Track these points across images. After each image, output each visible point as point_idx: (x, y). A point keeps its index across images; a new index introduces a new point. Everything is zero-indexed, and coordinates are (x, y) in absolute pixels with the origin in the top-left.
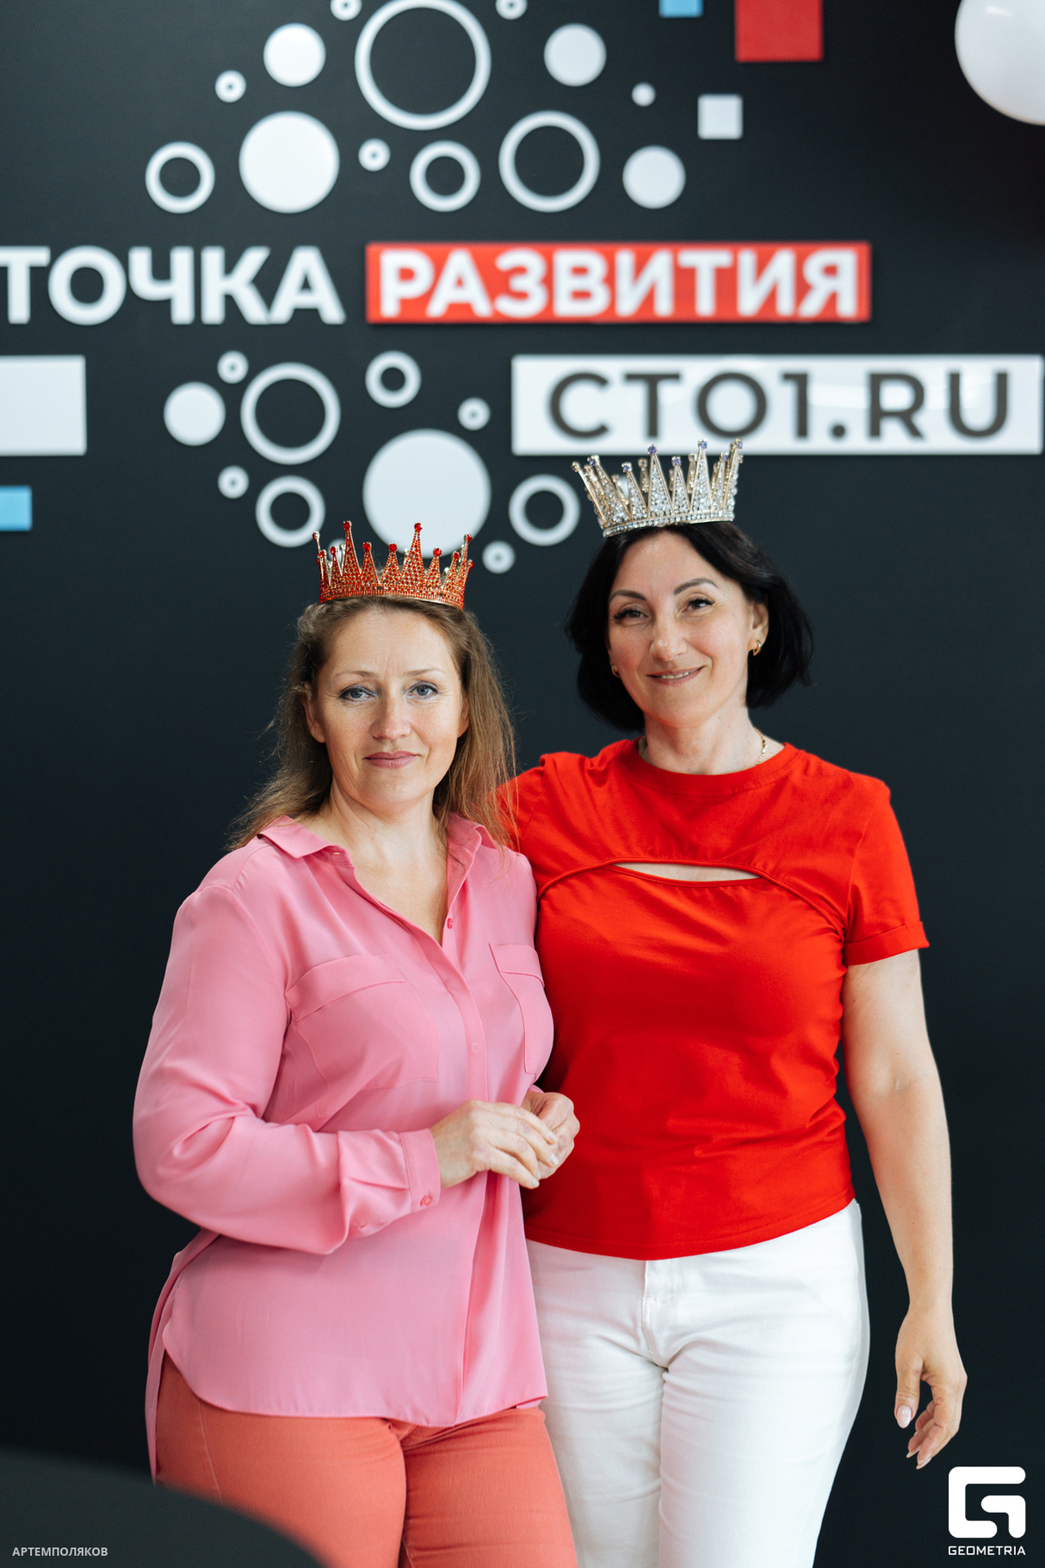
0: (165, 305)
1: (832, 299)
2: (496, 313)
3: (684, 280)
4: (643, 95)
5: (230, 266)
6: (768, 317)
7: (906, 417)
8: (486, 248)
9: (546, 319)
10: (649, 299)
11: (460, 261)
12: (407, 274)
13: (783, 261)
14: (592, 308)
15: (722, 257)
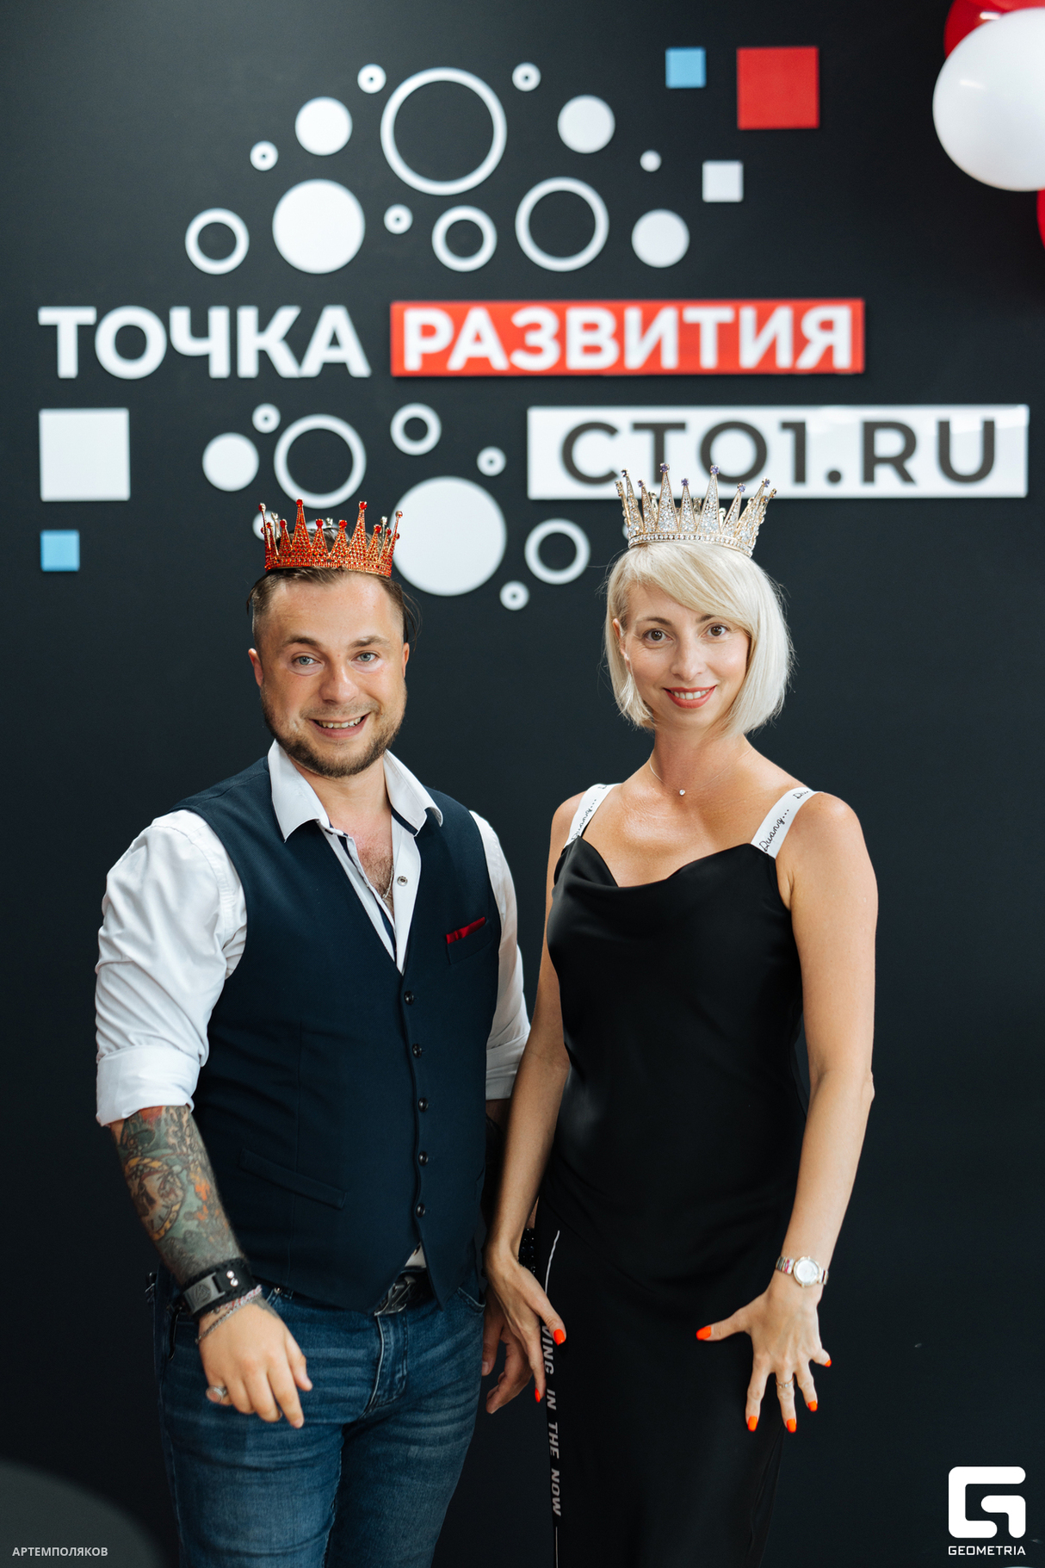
0: (204, 359)
1: (829, 352)
2: (512, 366)
3: (689, 335)
4: (650, 161)
5: (263, 325)
6: (767, 369)
7: (898, 464)
11: (478, 318)
12: (428, 331)
13: (782, 317)
14: (602, 362)
15: (724, 313)
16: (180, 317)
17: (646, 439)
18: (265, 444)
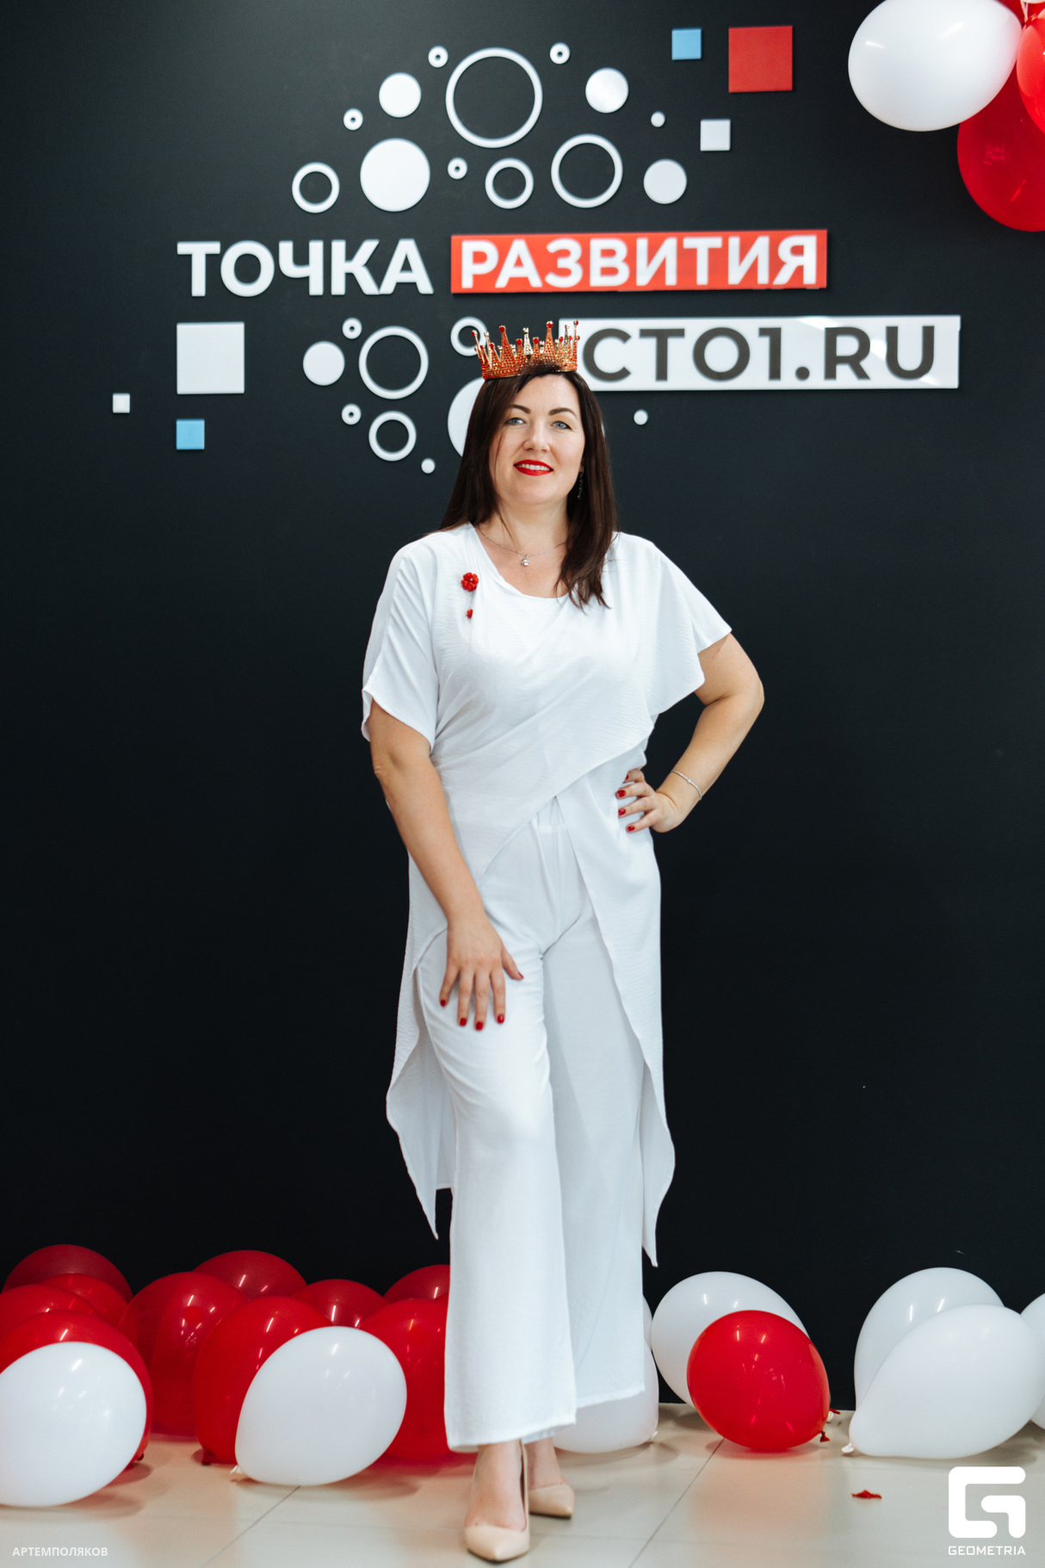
0: (305, 281)
1: (799, 271)
2: (546, 285)
3: (687, 259)
4: (658, 119)
6: (749, 286)
7: (855, 362)
8: (537, 238)
9: (583, 289)
10: (661, 271)
11: (519, 247)
12: (479, 257)
13: (762, 244)
14: (617, 281)
15: (715, 241)
16: (286, 248)
17: (651, 343)
18: (350, 349)
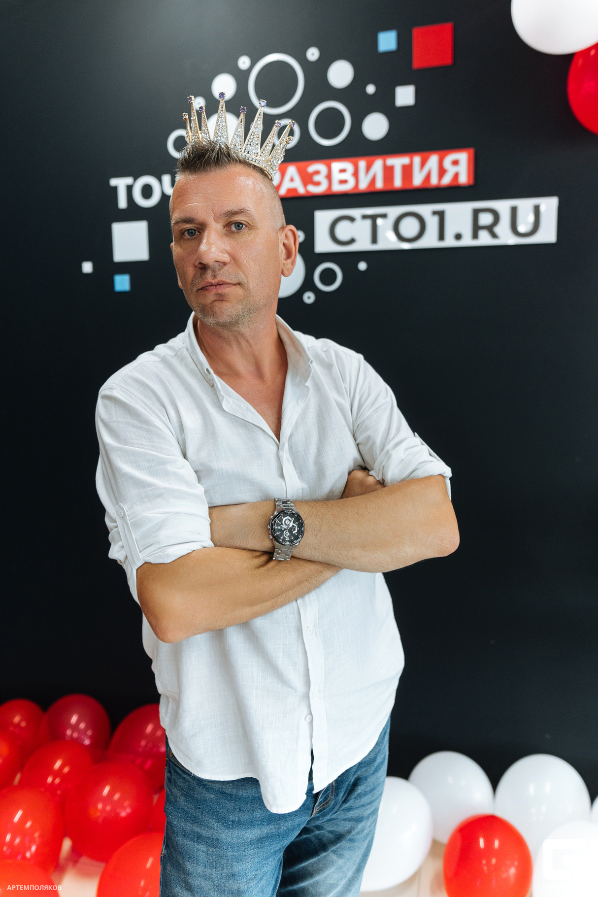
1: (456, 176)
2: (307, 191)
3: (388, 172)
4: (371, 89)
6: (426, 186)
7: (490, 229)
8: (302, 164)
9: (329, 193)
10: (373, 181)
11: (292, 170)
13: (433, 160)
14: (348, 187)
15: (405, 160)
16: (166, 179)
17: (368, 223)
